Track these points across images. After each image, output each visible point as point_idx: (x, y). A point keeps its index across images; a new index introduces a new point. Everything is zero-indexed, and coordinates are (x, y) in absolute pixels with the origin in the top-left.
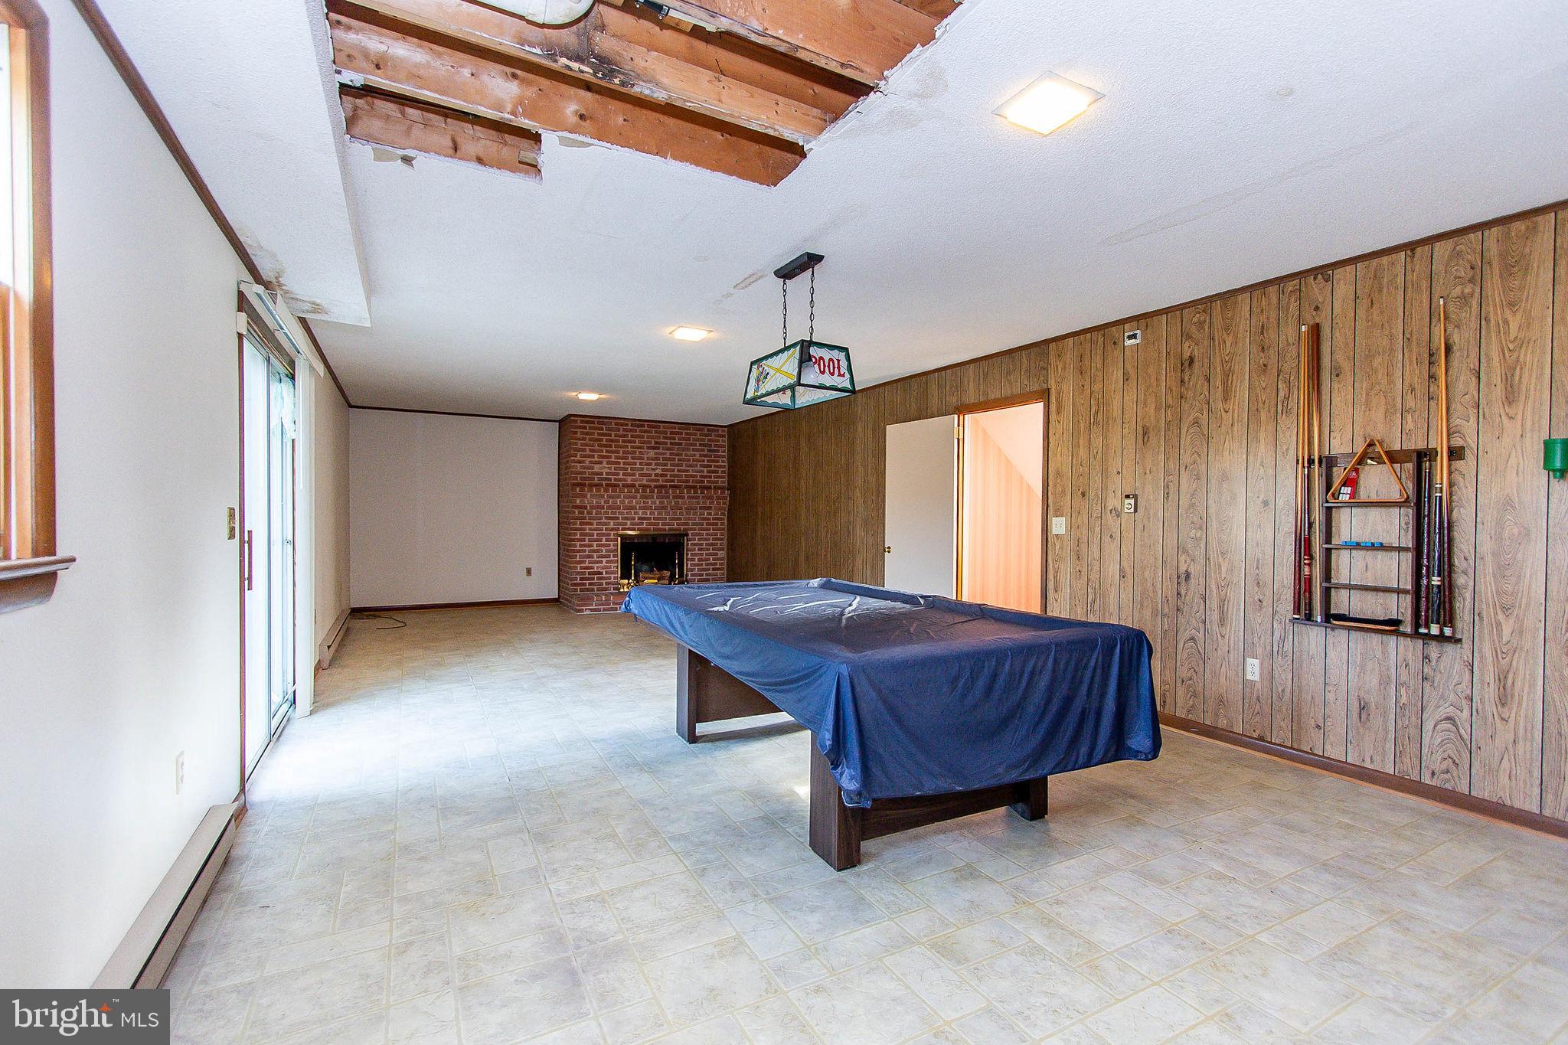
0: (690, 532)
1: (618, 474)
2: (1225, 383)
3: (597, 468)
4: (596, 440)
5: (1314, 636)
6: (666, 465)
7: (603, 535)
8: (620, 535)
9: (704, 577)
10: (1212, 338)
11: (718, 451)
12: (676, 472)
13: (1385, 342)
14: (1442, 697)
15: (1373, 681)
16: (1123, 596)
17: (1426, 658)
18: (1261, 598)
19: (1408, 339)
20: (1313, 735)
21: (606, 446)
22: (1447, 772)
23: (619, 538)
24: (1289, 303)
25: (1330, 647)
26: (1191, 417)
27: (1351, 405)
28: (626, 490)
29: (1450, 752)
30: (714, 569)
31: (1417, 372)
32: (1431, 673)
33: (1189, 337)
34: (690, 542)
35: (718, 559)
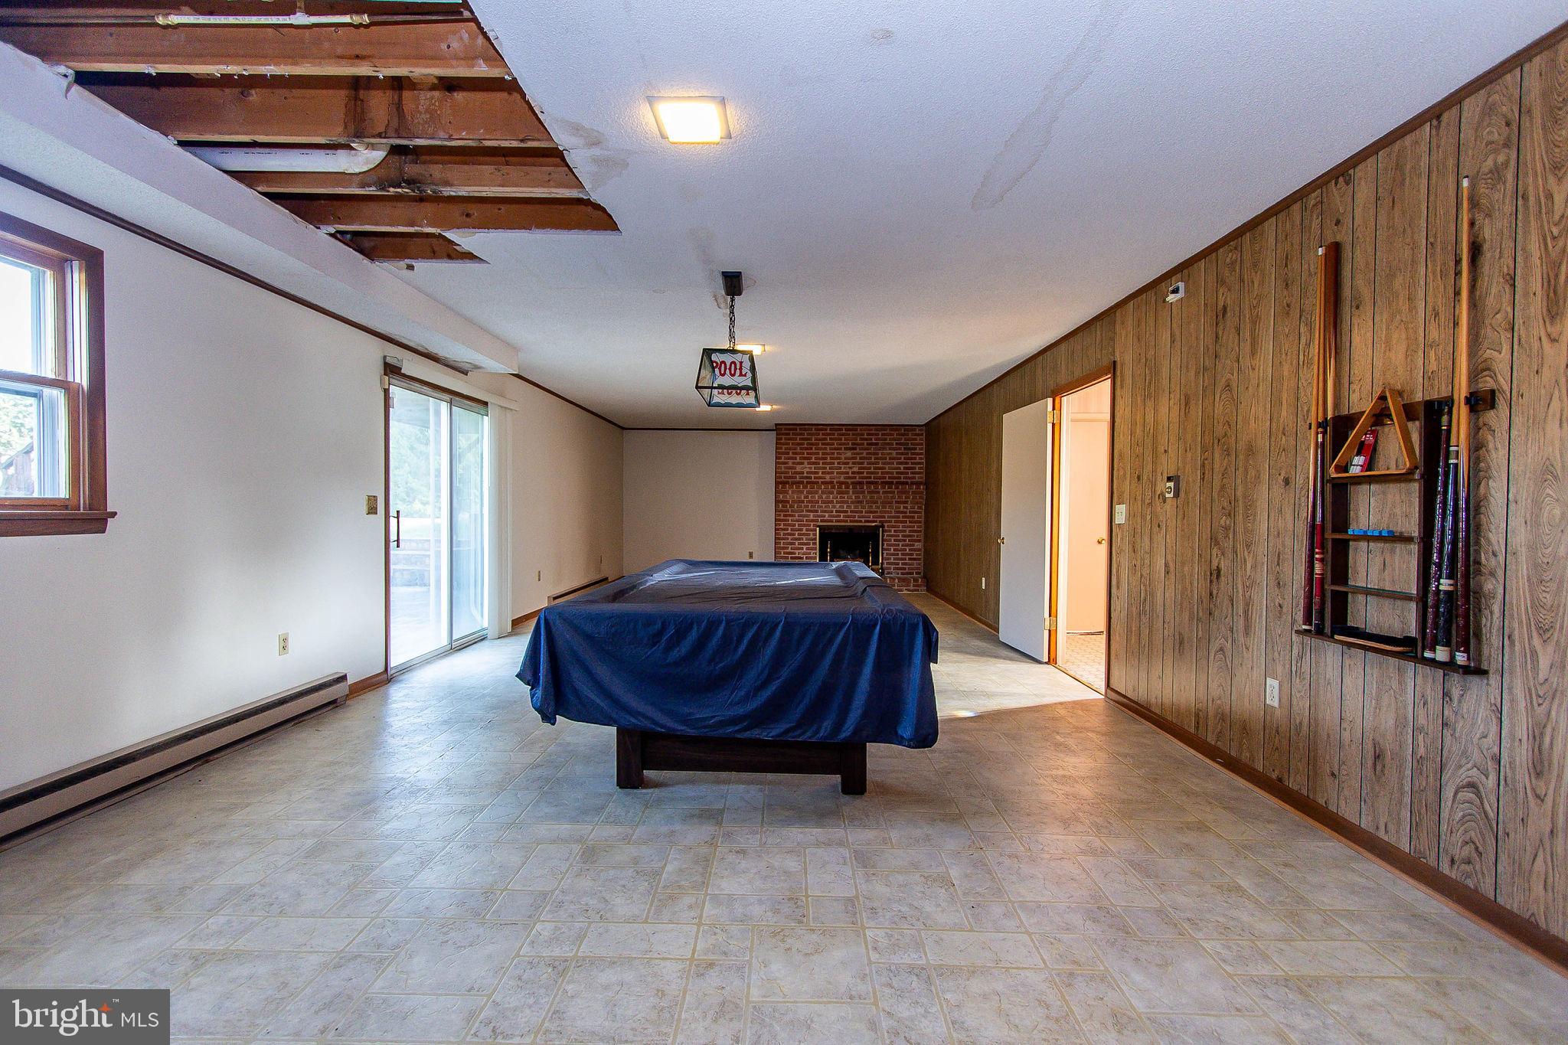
0: (886, 525)
1: (817, 473)
2: (1253, 332)
3: (799, 468)
4: (798, 444)
5: (1331, 655)
6: (862, 463)
7: (804, 525)
8: (818, 526)
9: (900, 566)
10: (1242, 280)
11: (916, 449)
12: (872, 470)
13: (1408, 253)
14: (1464, 752)
15: (1388, 720)
16: (1167, 595)
17: (1446, 694)
18: (1281, 602)
19: (1432, 244)
20: (1328, 784)
21: (807, 449)
22: (1469, 862)
23: (818, 529)
24: (1311, 221)
25: (1346, 670)
26: (1224, 380)
27: (1371, 345)
28: (823, 487)
29: (1473, 834)
30: (910, 559)
31: (1442, 289)
32: (1452, 718)
33: (1223, 282)
34: (886, 534)
35: (914, 550)
